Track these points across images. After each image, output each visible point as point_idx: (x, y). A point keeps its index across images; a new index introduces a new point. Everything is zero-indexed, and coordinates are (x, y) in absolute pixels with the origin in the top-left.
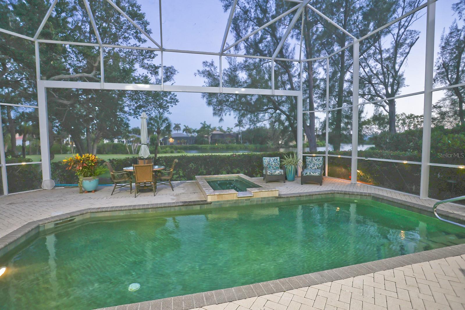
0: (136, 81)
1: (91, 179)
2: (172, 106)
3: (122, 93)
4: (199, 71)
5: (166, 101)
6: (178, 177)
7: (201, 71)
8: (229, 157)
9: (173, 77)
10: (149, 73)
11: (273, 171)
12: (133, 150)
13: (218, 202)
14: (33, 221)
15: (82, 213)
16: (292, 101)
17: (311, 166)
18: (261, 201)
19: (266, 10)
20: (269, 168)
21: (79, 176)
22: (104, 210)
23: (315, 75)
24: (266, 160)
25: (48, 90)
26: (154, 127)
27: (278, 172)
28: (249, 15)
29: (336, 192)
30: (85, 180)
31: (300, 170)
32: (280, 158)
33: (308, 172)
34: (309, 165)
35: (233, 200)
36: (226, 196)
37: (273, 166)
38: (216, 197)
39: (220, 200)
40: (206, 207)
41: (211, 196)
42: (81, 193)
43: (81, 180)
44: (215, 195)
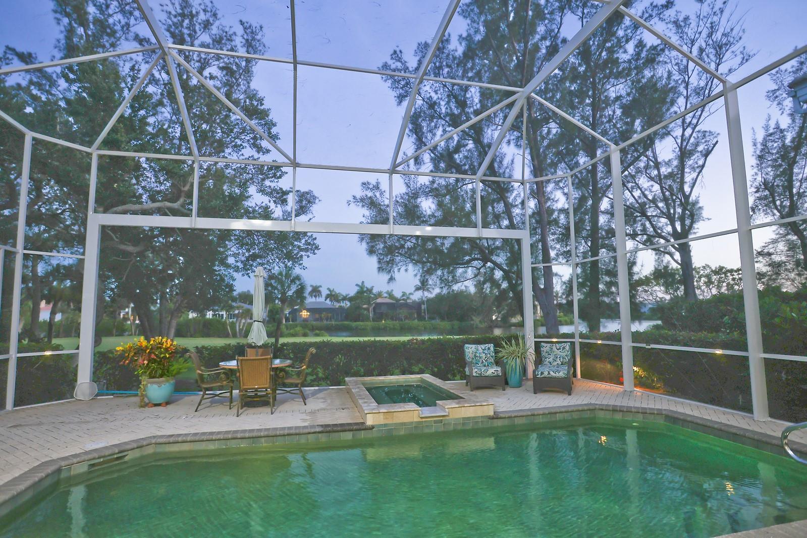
0: (250, 214)
1: (163, 382)
2: (308, 257)
3: (226, 234)
4: (354, 197)
5: (299, 247)
6: (313, 381)
7: (358, 197)
8: (404, 344)
9: (311, 208)
10: (272, 201)
11: (483, 369)
12: (238, 330)
13: (385, 425)
14: (50, 459)
15: (140, 444)
16: (513, 248)
17: (551, 360)
18: (464, 424)
19: (465, 102)
20: (476, 363)
21: (141, 376)
22: (180, 439)
23: (549, 204)
24: (470, 350)
25: (104, 228)
26: (276, 291)
27: (492, 371)
28: (438, 110)
29: (597, 407)
30: (149, 383)
31: (531, 368)
32: (495, 346)
33: (546, 371)
34: (546, 358)
35: (413, 422)
36: (399, 414)
37: (483, 360)
38: (382, 417)
39: (389, 421)
40: (363, 435)
41: (372, 415)
42: (142, 407)
43: (144, 383)
44: (380, 413)
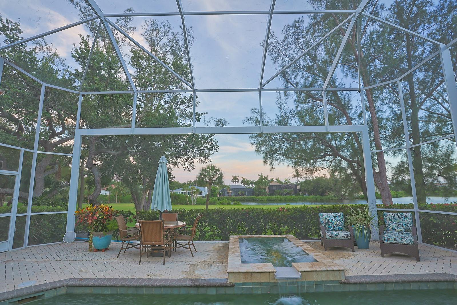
1: (102, 235)
2: (213, 153)
4: (247, 118)
6: (210, 236)
7: (249, 118)
8: (274, 212)
10: (192, 121)
11: (335, 232)
13: (244, 284)
15: (54, 286)
17: (394, 227)
19: (316, 57)
20: (329, 228)
21: (90, 230)
23: (379, 114)
24: (324, 216)
26: (206, 178)
27: (342, 234)
28: (299, 63)
30: (95, 235)
31: (375, 233)
32: (344, 214)
33: (390, 236)
34: (389, 225)
35: (269, 283)
36: (256, 275)
37: (335, 226)
38: (241, 276)
39: (248, 281)
40: (224, 291)
41: (233, 274)
42: (91, 251)
43: (91, 235)
44: (239, 273)
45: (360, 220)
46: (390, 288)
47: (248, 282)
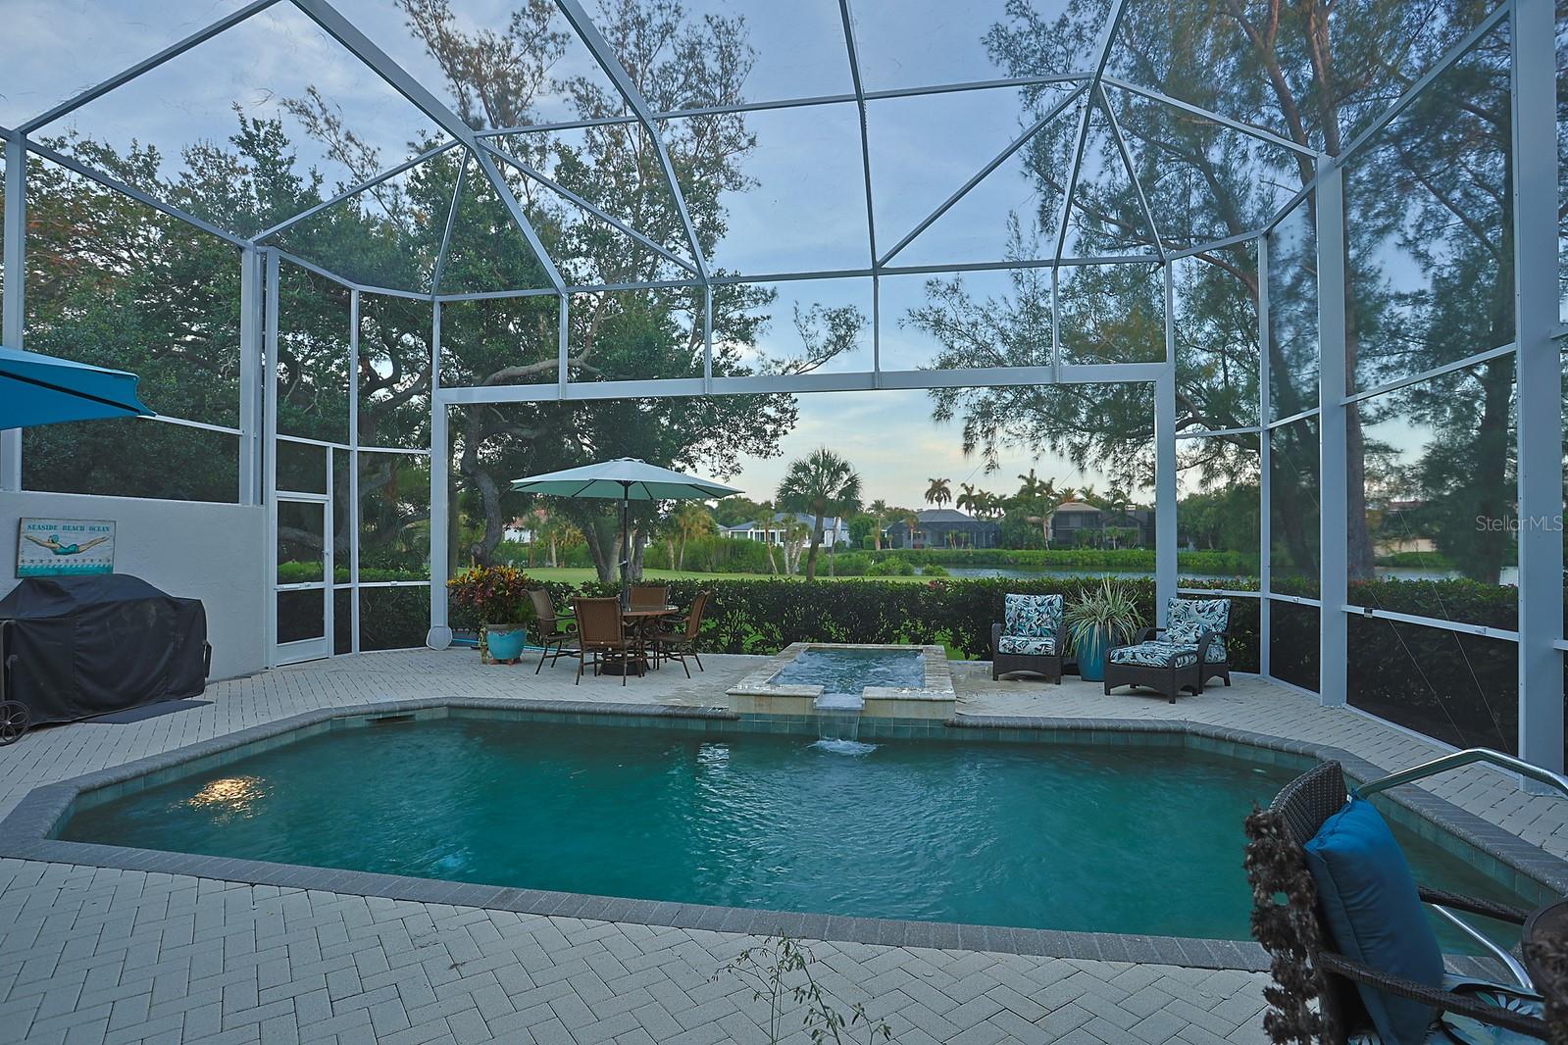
1: (505, 630)
4: (912, 313)
6: (755, 645)
7: (917, 311)
9: (854, 337)
11: (1020, 641)
12: (787, 562)
13: (758, 716)
15: (428, 704)
18: (895, 729)
21: (480, 619)
24: (1015, 601)
25: (455, 410)
27: (1039, 644)
30: (490, 630)
35: (804, 716)
36: (780, 700)
37: (1033, 625)
38: (752, 701)
39: (765, 710)
40: (721, 726)
41: (737, 697)
42: (484, 662)
43: (484, 629)
44: (748, 695)
45: (1093, 613)
46: (1047, 738)
47: (765, 712)
